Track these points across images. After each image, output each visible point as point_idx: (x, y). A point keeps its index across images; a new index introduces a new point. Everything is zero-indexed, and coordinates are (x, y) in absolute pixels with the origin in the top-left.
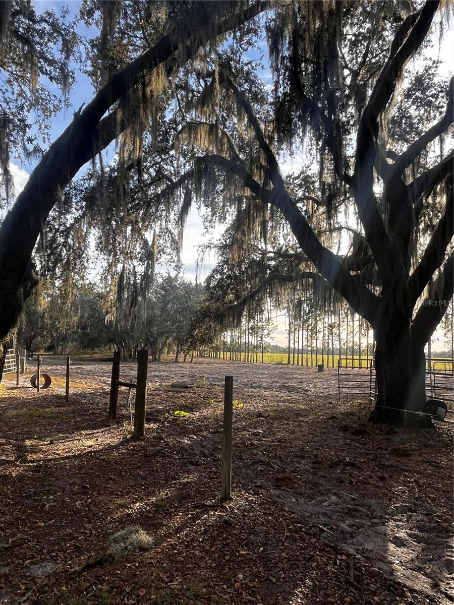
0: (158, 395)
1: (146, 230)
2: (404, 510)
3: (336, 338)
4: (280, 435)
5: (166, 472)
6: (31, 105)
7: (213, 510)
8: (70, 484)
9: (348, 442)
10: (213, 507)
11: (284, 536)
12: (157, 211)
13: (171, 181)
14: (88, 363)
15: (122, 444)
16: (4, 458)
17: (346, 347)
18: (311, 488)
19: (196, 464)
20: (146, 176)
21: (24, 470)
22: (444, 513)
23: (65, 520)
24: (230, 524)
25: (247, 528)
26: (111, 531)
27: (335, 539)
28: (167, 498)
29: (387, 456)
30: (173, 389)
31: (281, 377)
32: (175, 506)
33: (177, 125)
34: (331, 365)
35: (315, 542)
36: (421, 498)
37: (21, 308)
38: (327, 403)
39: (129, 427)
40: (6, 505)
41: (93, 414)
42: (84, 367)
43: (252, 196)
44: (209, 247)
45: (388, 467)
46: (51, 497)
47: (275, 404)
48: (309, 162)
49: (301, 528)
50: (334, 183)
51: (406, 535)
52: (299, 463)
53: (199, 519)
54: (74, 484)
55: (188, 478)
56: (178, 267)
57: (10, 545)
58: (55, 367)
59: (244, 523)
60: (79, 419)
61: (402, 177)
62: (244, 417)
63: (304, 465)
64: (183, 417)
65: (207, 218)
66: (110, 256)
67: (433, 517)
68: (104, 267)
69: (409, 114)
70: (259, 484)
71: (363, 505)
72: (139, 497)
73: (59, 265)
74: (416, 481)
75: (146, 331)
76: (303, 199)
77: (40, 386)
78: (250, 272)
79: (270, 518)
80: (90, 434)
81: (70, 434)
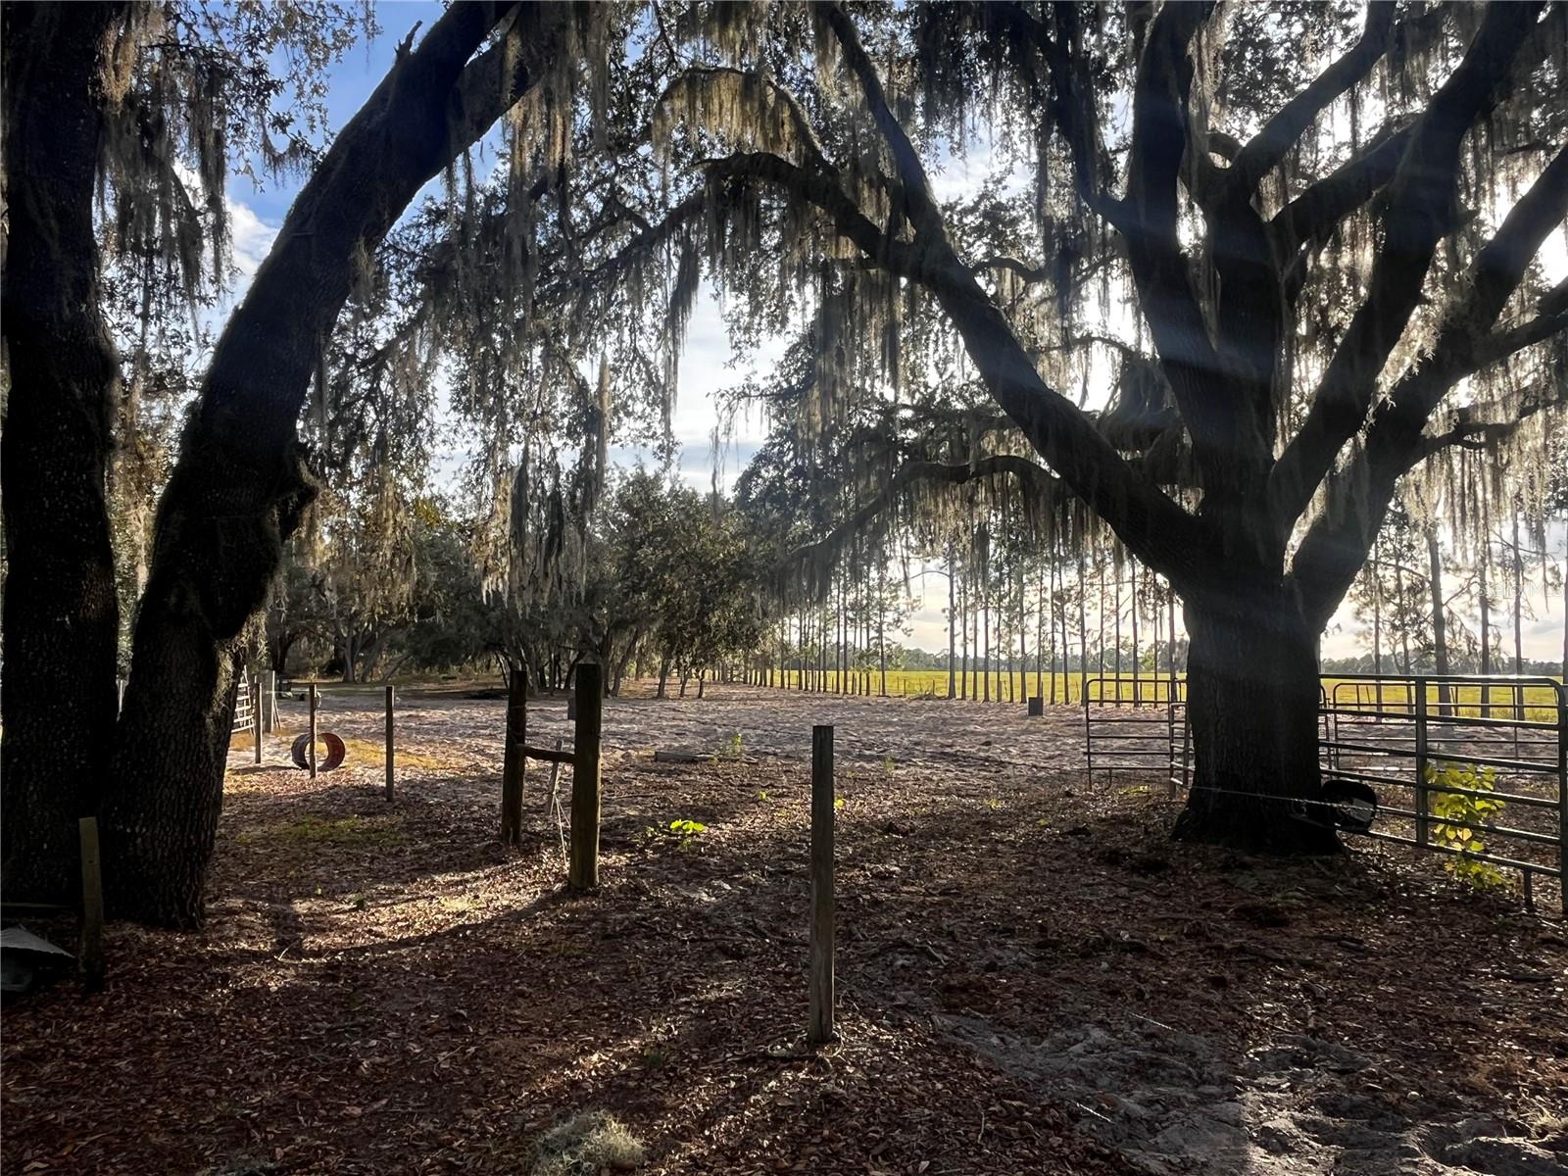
0: (622, 782)
1: (581, 355)
2: (1279, 1063)
3: (1072, 628)
4: (944, 879)
5: (661, 976)
6: (276, 32)
7: (790, 1068)
8: (418, 1009)
9: (1123, 890)
10: (791, 1062)
11: (979, 1131)
12: (608, 303)
13: (643, 223)
14: (435, 702)
15: (541, 905)
16: (244, 945)
17: (1099, 650)
18: (1036, 1010)
19: (738, 955)
20: (577, 214)
21: (297, 976)
22: (1386, 1066)
23: (415, 1100)
24: (838, 1104)
25: (883, 1111)
26: (534, 1125)
27: (1110, 1136)
28: (670, 1040)
29: (1227, 925)
30: (660, 766)
31: (933, 731)
32: (691, 1060)
33: (655, 78)
34: (1060, 697)
35: (1060, 1146)
36: (1323, 1029)
37: (276, 560)
38: (1059, 795)
39: (557, 863)
40: (261, 1065)
41: (459, 831)
42: (423, 714)
43: (859, 258)
44: (745, 395)
45: (1230, 952)
46: (374, 1042)
47: (926, 798)
48: (1002, 168)
49: (1020, 1109)
50: (1074, 221)
51: (1292, 1126)
52: (1001, 946)
53: (757, 1092)
54: (428, 1008)
55: (719, 988)
56: (667, 450)
57: (279, 1165)
58: (348, 715)
59: (874, 1100)
60: (426, 846)
61: (1252, 201)
62: (850, 834)
63: (1013, 952)
64: (692, 835)
65: (737, 321)
66: (488, 423)
67: (1358, 1078)
68: (474, 453)
69: (1262, 36)
70: (901, 1001)
71: (1175, 1051)
72: (597, 1038)
73: (357, 451)
74: (1306, 989)
75: (581, 618)
76: (988, 265)
77: (318, 765)
78: (852, 461)
79: (939, 1086)
80: (457, 883)
81: (405, 883)
